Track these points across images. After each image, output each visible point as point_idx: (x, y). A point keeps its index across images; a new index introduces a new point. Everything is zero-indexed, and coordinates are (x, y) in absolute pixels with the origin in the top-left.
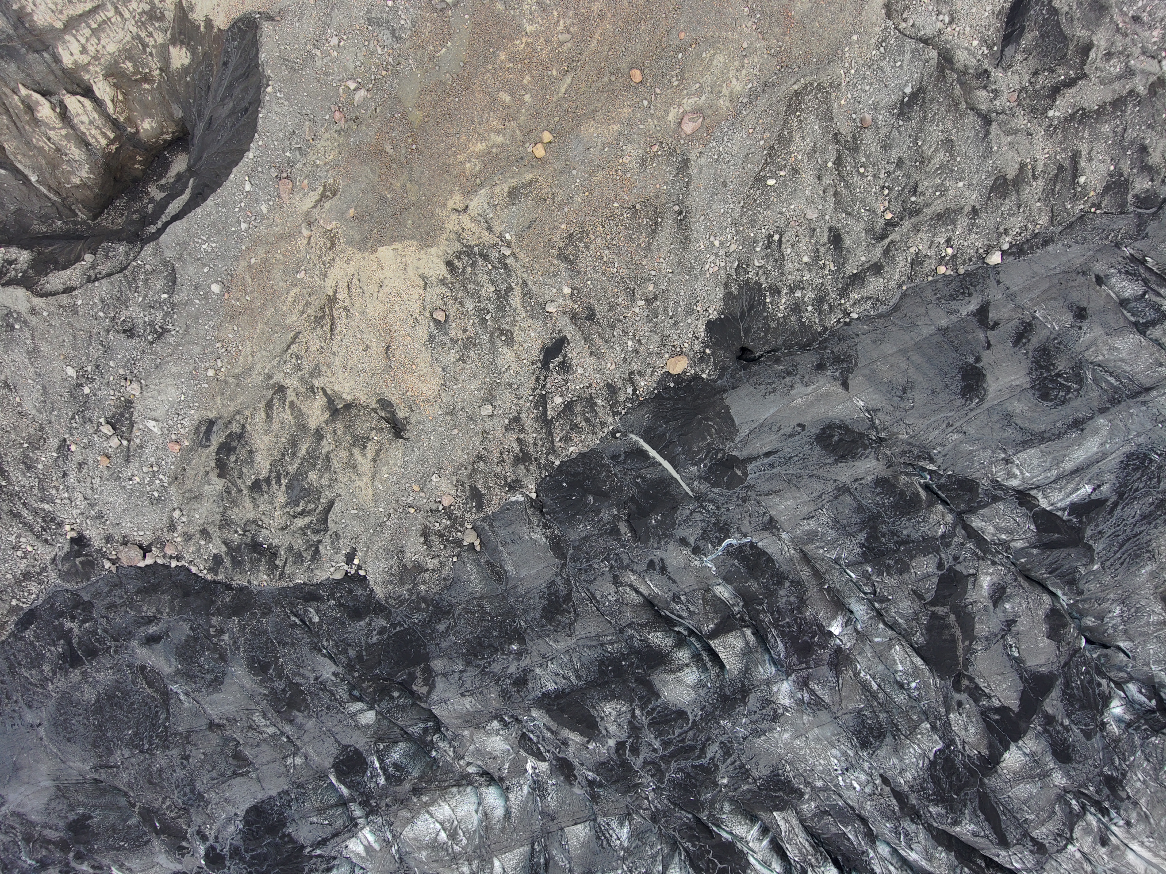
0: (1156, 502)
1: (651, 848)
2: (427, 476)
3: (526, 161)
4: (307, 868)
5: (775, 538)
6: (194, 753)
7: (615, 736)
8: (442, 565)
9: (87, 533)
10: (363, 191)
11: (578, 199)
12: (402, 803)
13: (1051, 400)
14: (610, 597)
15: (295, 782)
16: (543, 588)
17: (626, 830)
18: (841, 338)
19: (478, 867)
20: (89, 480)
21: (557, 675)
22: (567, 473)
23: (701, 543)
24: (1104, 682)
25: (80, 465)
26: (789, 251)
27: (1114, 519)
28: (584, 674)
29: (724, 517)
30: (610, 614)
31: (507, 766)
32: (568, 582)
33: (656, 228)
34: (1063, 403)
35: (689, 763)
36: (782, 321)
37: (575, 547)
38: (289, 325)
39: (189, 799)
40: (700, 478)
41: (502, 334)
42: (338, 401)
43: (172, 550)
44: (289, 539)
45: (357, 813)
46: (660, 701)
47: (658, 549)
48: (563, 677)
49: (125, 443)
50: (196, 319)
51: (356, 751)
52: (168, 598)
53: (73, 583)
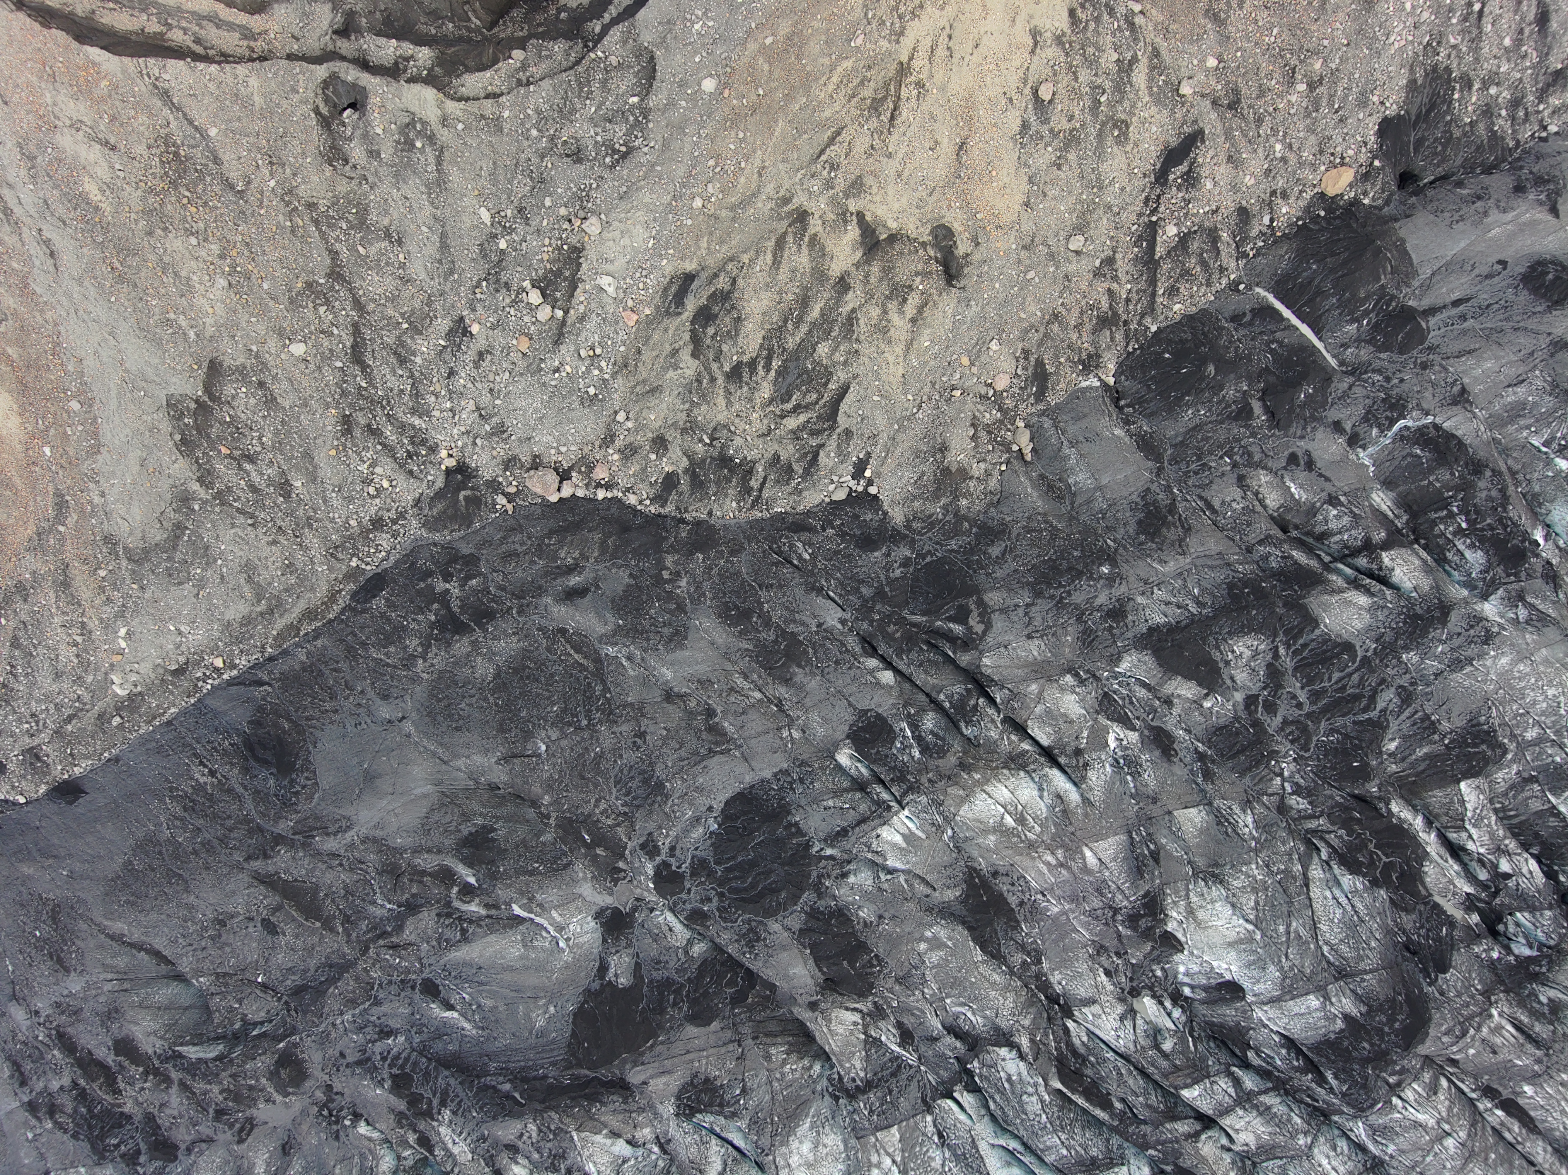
1: (1284, 845)
2: (982, 344)
4: (815, 873)
5: (1470, 415)
6: (652, 728)
7: (1243, 688)
8: (989, 474)
9: (473, 461)
12: (949, 779)
14: (1234, 505)
15: (796, 759)
16: (1135, 497)
17: (1249, 819)
18: (1540, 157)
19: (1065, 856)
20: (491, 378)
21: (1168, 603)
22: (1170, 342)
23: (1360, 430)
25: (480, 357)
26: (1489, 27)
28: (1208, 600)
29: (1396, 390)
30: (1233, 529)
31: (1085, 735)
32: (1168, 489)
35: (1348, 720)
36: (1467, 128)
37: (1176, 445)
38: (828, 119)
39: (634, 798)
40: (1358, 341)
41: (1115, 126)
42: (880, 229)
43: (601, 474)
44: (774, 447)
45: (885, 796)
46: (1317, 632)
47: (1302, 437)
48: (1179, 607)
49: (559, 314)
50: (681, 129)
51: (879, 716)
52: (597, 536)
53: (446, 532)
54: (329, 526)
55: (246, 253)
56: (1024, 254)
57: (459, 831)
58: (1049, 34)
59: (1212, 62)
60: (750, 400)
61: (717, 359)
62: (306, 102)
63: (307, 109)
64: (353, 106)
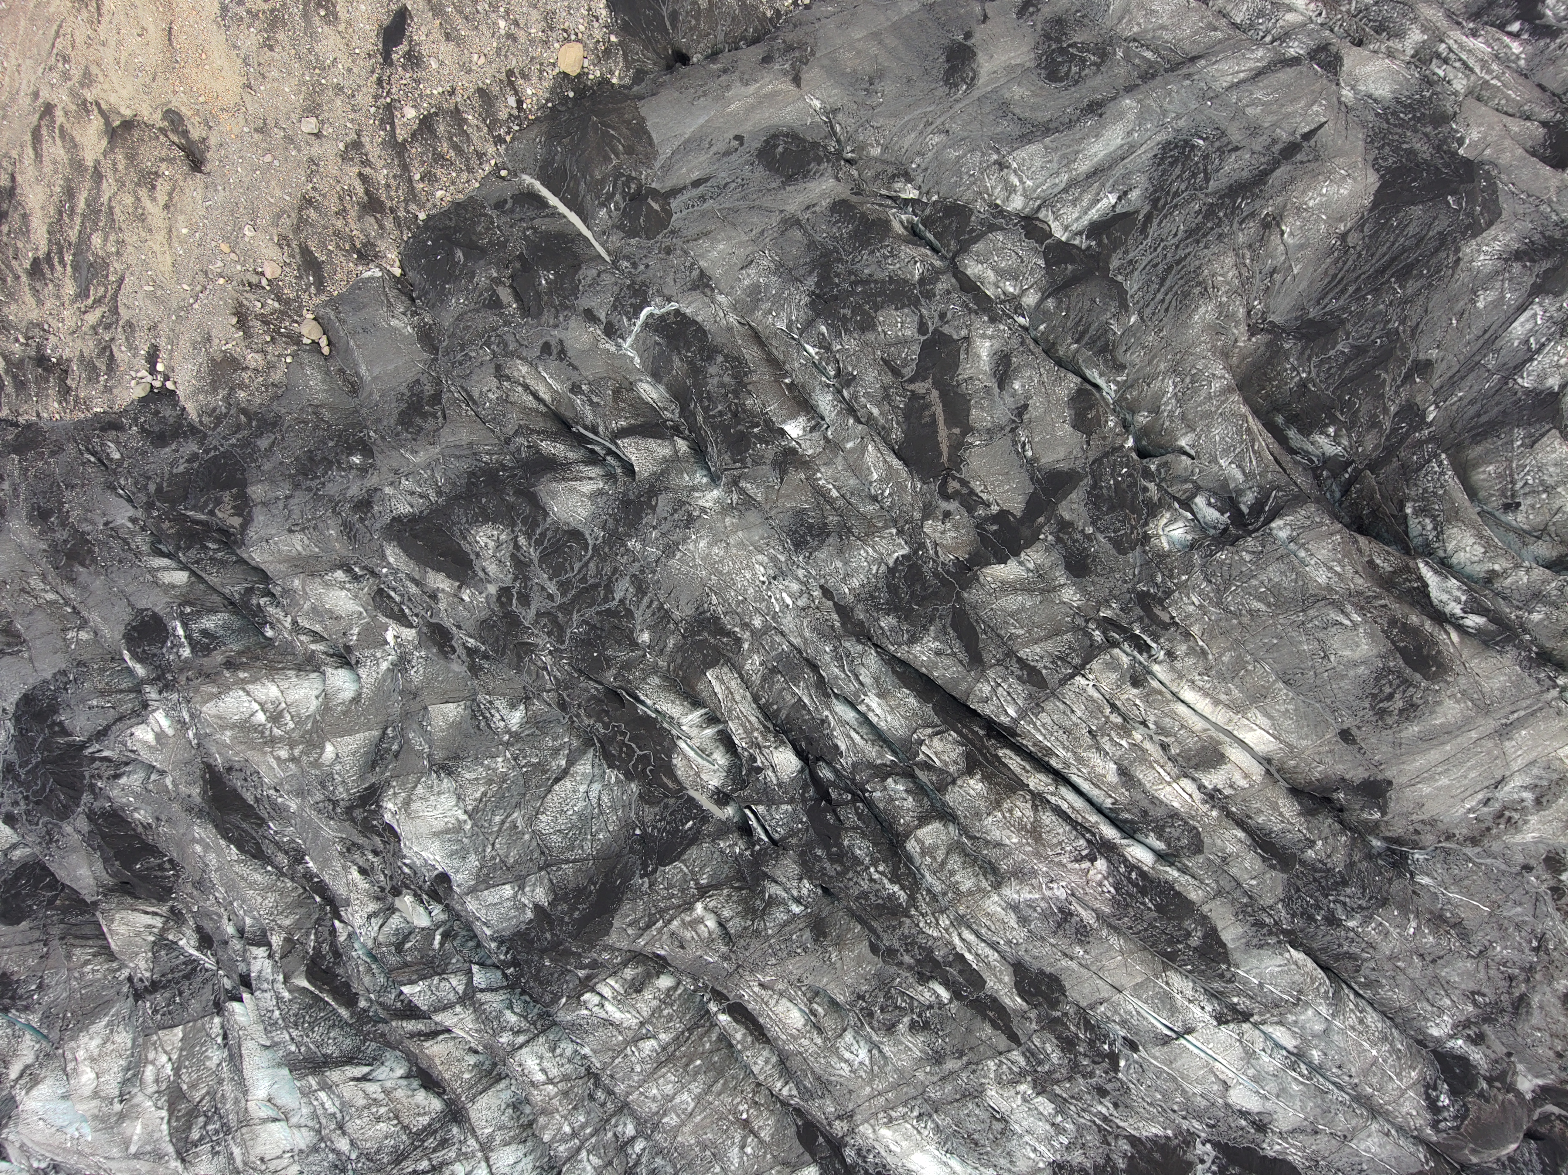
0: (1204, 208)
1: (554, 739)
2: (238, 231)
4: (87, 774)
5: (707, 301)
7: (496, 580)
8: (271, 366)
12: (208, 676)
13: (1061, 80)
14: (490, 395)
15: (75, 660)
16: (403, 388)
17: (518, 714)
19: (302, 752)
21: (413, 494)
22: (435, 229)
23: (615, 319)
24: (1152, 486)
27: (1149, 240)
28: (447, 489)
29: (642, 277)
30: (493, 420)
31: (356, 631)
32: (437, 379)
34: (1077, 82)
35: (593, 611)
37: (450, 336)
40: (613, 228)
41: (319, 5)
42: (114, 117)
44: (81, 345)
45: (152, 696)
46: (549, 521)
47: (555, 326)
48: (421, 496)
51: (155, 615)
56: (257, 137)
60: (59, 297)
61: (16, 257)
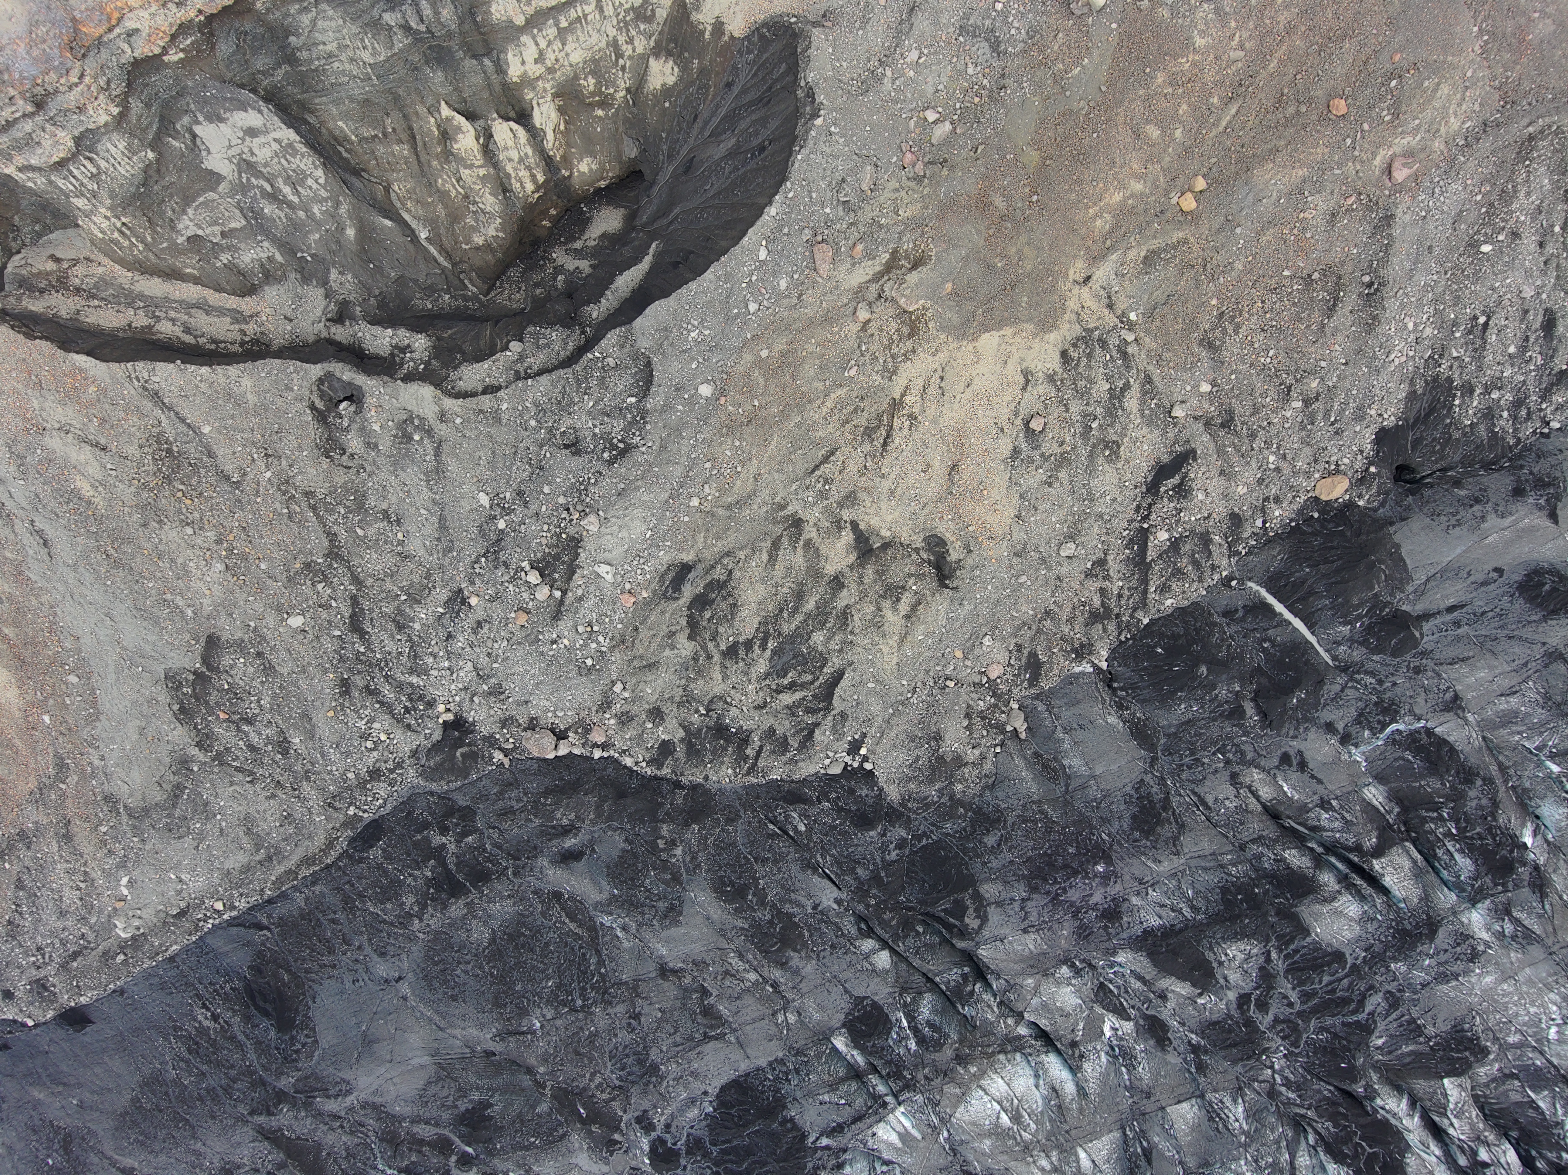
1: (1272, 1132)
2: (975, 639)
3: (1169, 215)
4: (810, 1165)
5: (1461, 722)
6: (646, 1009)
7: (1236, 987)
8: (984, 757)
9: (471, 717)
10: (965, 259)
11: (1239, 266)
12: (945, 1075)
14: (1227, 803)
16: (1128, 788)
17: (1240, 1109)
18: (1541, 455)
19: (1060, 1160)
20: (489, 644)
21: (1163, 906)
22: (1162, 636)
23: (1354, 730)
25: (479, 624)
26: (1494, 337)
28: (1201, 904)
29: (1389, 694)
30: (1226, 825)
31: (1081, 1027)
32: (1163, 782)
33: (1335, 305)
35: (1338, 1020)
36: (1468, 430)
37: (1169, 735)
38: (821, 438)
39: (629, 1074)
40: (1351, 641)
41: (1106, 447)
42: (873, 539)
43: (597, 737)
44: (769, 721)
45: (881, 1089)
46: (1308, 940)
47: (1295, 737)
48: (1173, 910)
49: (558, 594)
50: (678, 431)
51: (875, 1004)
52: (594, 800)
53: (443, 783)
54: (327, 777)
55: (243, 537)
56: (1015, 560)
57: (456, 1107)
58: (1040, 374)
59: (1205, 387)
60: (746, 674)
61: (713, 638)
62: (301, 400)
63: (303, 406)
64: (349, 398)
